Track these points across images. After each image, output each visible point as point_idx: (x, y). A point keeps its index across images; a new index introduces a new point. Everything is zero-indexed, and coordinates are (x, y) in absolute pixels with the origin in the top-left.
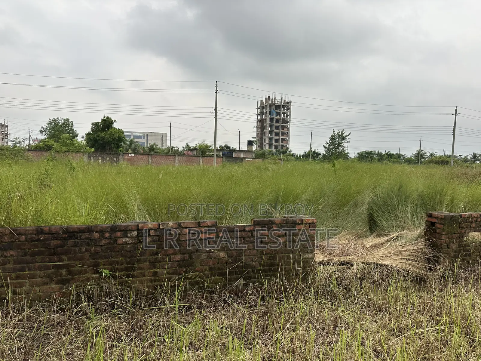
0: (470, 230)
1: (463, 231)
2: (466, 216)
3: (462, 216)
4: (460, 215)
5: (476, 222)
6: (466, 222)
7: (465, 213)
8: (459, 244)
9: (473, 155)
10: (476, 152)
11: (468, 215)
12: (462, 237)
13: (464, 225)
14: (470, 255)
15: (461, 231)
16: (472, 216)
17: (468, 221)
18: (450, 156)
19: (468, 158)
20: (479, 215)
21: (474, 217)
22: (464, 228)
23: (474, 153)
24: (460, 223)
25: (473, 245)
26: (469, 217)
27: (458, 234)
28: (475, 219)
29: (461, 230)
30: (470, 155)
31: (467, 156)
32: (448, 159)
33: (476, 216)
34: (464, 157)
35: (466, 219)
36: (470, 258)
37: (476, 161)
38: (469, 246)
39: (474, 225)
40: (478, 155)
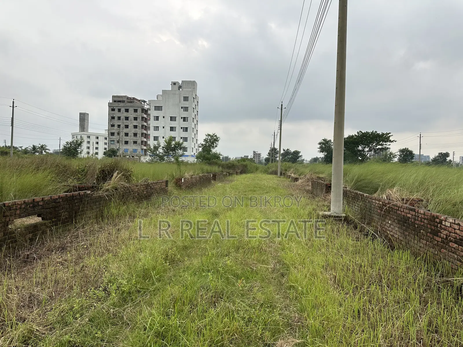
0: (15, 217)
1: (8, 219)
2: (10, 205)
3: (6, 204)
4: (3, 204)
5: (21, 208)
6: (10, 210)
7: (9, 202)
8: (4, 233)
9: (32, 147)
10: (35, 145)
11: (11, 203)
12: (7, 226)
13: (8, 213)
14: (16, 241)
15: (5, 221)
16: (16, 204)
17: (12, 209)
18: (9, 147)
19: (28, 149)
20: (23, 202)
21: (18, 204)
22: (9, 216)
23: (33, 145)
24: (4, 212)
25: (18, 231)
26: (13, 205)
27: (3, 223)
28: (19, 206)
29: (5, 219)
30: (30, 147)
31: (27, 148)
32: (7, 150)
33: (19, 203)
34: (24, 149)
35: (10, 207)
36: (16, 244)
37: (36, 152)
38: (14, 233)
39: (18, 212)
40: (37, 147)
